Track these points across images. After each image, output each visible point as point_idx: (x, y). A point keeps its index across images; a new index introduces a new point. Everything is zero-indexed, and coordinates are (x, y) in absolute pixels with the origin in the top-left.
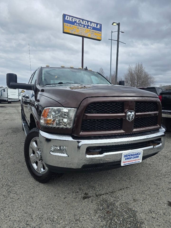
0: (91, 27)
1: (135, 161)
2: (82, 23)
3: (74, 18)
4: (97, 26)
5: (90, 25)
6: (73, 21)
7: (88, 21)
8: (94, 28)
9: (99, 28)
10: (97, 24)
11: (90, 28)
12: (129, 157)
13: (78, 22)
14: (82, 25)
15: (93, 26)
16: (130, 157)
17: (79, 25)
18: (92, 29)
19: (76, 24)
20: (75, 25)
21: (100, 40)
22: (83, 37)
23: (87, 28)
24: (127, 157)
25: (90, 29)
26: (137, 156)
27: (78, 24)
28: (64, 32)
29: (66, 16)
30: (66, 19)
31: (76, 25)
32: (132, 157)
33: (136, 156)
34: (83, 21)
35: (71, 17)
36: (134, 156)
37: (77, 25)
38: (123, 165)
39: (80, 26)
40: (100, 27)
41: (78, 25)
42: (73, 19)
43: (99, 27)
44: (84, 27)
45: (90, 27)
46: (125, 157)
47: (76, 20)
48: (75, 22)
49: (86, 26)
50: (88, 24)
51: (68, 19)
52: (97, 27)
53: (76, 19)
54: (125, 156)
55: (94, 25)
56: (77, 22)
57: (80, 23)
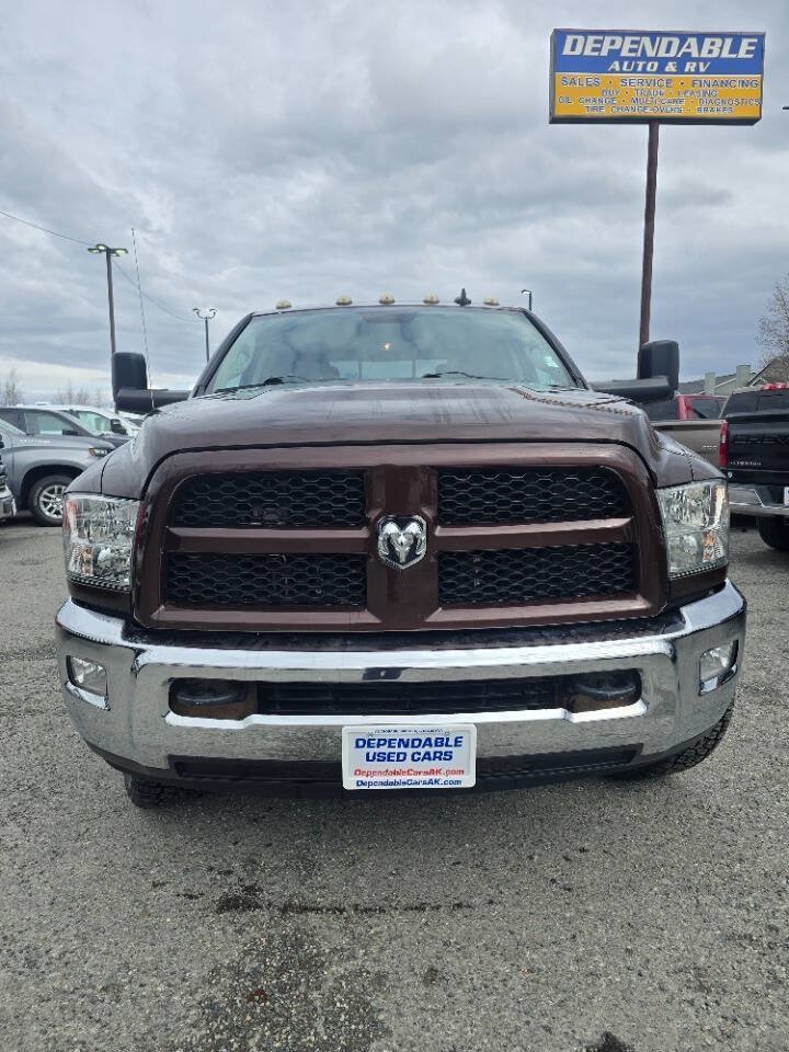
0: (701, 64)
1: (433, 777)
2: (650, 53)
3: (608, 39)
4: (735, 49)
5: (695, 54)
6: (604, 53)
7: (683, 37)
8: (718, 66)
9: (751, 56)
10: (737, 38)
11: (697, 68)
12: (385, 749)
13: (631, 51)
14: (650, 65)
15: (715, 54)
16: (392, 750)
17: (636, 66)
18: (706, 73)
19: (616, 65)
20: (613, 71)
21: (751, 122)
22: (653, 122)
23: (680, 70)
24: (377, 750)
25: (697, 71)
26: (444, 749)
27: (626, 64)
28: (555, 120)
29: (565, 38)
30: (567, 51)
31: (618, 69)
32: (410, 751)
33: (432, 750)
34: (658, 39)
35: (591, 39)
36: (423, 751)
37: (621, 67)
38: (355, 787)
39: (640, 69)
40: (753, 48)
41: (629, 67)
42: (601, 42)
43: (748, 52)
44: (661, 70)
45: (695, 64)
46: (366, 750)
47: (617, 46)
48: (615, 55)
49: (670, 64)
50: (684, 50)
51: (578, 52)
52: (734, 56)
53: (618, 39)
54: (358, 740)
55: (721, 48)
56: (625, 53)
57: (639, 54)
